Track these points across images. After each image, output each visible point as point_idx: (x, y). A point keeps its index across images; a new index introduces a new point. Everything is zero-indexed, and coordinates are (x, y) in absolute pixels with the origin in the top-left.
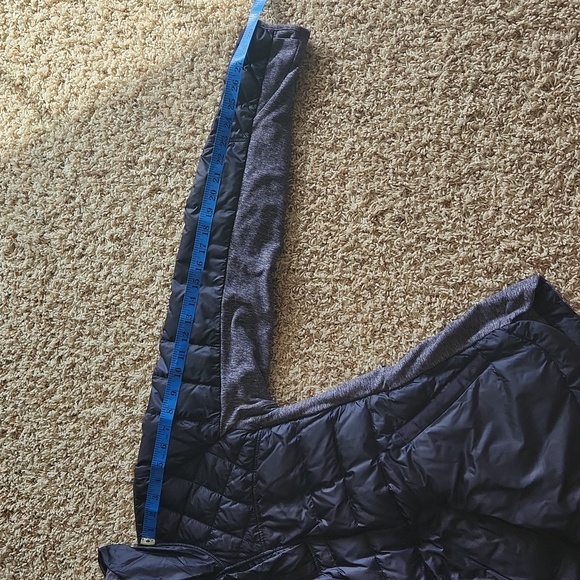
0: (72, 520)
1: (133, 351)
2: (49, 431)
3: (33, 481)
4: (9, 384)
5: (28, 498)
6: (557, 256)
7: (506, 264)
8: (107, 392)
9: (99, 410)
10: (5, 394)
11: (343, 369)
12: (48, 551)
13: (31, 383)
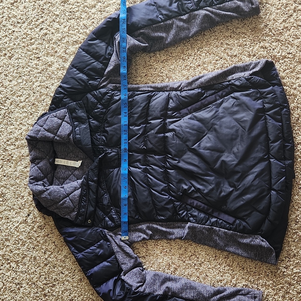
0: (21, 105)
1: (75, 37)
2: (25, 61)
3: (11, 81)
4: (15, 33)
5: (6, 88)
6: (285, 57)
7: (259, 53)
8: (56, 52)
9: (50, 59)
10: (12, 37)
11: (165, 78)
12: (7, 114)
13: (25, 36)
